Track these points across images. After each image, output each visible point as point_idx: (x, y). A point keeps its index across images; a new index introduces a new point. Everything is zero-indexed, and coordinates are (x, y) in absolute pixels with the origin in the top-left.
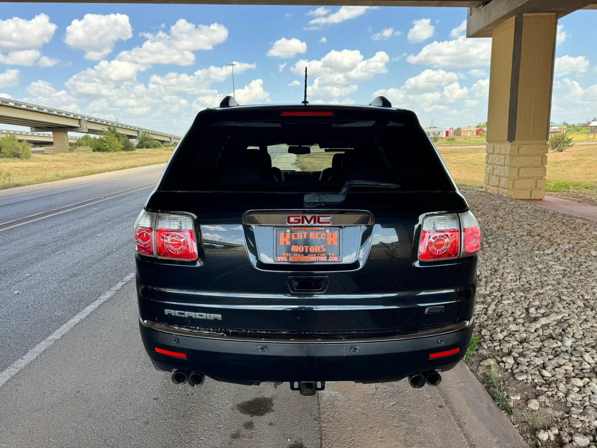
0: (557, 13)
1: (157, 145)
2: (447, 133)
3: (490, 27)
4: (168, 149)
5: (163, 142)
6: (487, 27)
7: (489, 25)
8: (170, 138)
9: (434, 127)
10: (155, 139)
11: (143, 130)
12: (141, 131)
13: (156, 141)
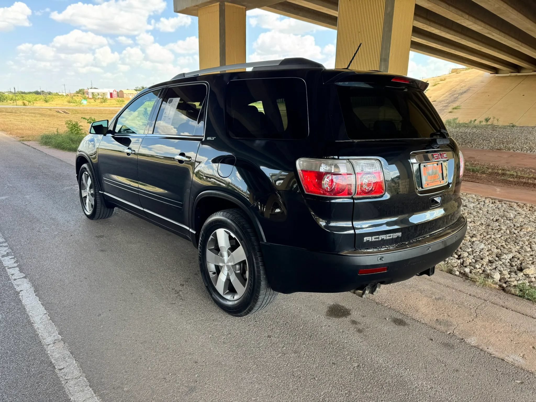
0: (246, 7)
2: (111, 94)
3: (196, 7)
6: (194, 7)
7: (197, 6)
9: (95, 88)
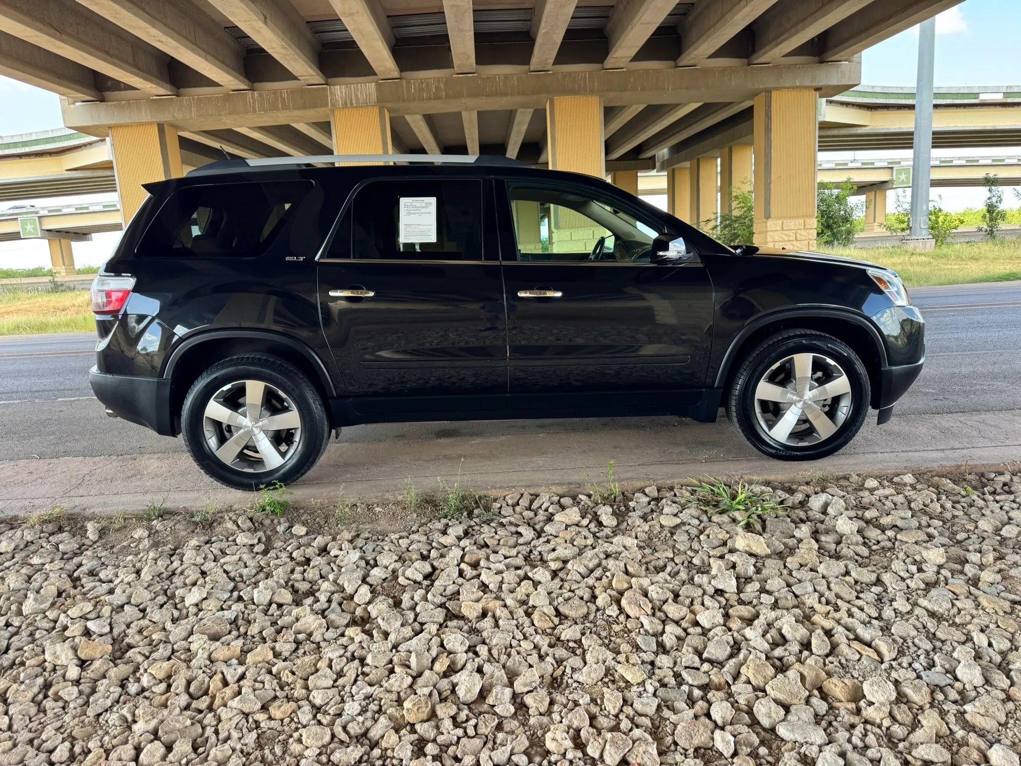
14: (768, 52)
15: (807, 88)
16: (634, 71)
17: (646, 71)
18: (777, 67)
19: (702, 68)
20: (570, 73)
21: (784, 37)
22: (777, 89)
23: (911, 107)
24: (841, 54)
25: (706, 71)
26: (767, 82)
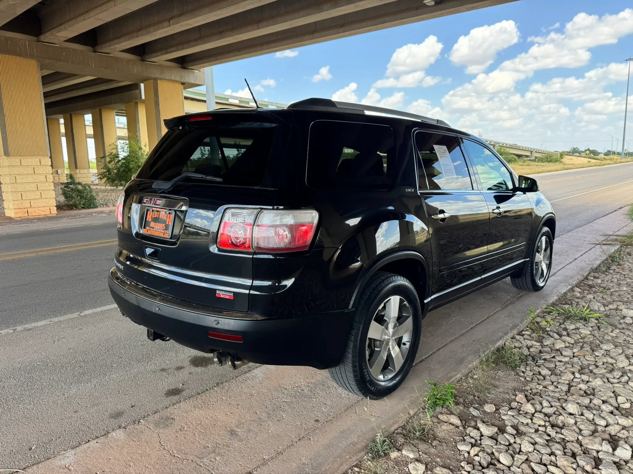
1: (513, 159)
4: (524, 164)
5: (519, 156)
8: (532, 152)
10: (512, 154)
11: (500, 144)
12: (498, 145)
13: (512, 156)
14: (158, 56)
15: (177, 81)
16: (65, 48)
17: (74, 50)
18: (160, 66)
19: (115, 57)
20: (12, 39)
21: (173, 49)
22: (161, 79)
23: (205, 101)
24: (195, 66)
25: (117, 59)
26: (156, 74)
